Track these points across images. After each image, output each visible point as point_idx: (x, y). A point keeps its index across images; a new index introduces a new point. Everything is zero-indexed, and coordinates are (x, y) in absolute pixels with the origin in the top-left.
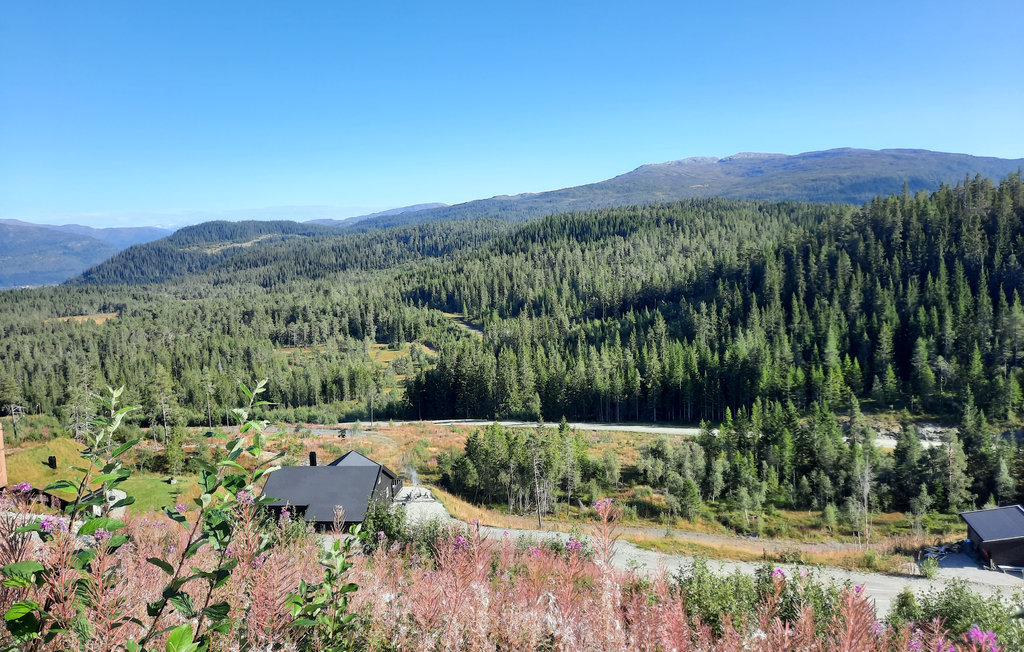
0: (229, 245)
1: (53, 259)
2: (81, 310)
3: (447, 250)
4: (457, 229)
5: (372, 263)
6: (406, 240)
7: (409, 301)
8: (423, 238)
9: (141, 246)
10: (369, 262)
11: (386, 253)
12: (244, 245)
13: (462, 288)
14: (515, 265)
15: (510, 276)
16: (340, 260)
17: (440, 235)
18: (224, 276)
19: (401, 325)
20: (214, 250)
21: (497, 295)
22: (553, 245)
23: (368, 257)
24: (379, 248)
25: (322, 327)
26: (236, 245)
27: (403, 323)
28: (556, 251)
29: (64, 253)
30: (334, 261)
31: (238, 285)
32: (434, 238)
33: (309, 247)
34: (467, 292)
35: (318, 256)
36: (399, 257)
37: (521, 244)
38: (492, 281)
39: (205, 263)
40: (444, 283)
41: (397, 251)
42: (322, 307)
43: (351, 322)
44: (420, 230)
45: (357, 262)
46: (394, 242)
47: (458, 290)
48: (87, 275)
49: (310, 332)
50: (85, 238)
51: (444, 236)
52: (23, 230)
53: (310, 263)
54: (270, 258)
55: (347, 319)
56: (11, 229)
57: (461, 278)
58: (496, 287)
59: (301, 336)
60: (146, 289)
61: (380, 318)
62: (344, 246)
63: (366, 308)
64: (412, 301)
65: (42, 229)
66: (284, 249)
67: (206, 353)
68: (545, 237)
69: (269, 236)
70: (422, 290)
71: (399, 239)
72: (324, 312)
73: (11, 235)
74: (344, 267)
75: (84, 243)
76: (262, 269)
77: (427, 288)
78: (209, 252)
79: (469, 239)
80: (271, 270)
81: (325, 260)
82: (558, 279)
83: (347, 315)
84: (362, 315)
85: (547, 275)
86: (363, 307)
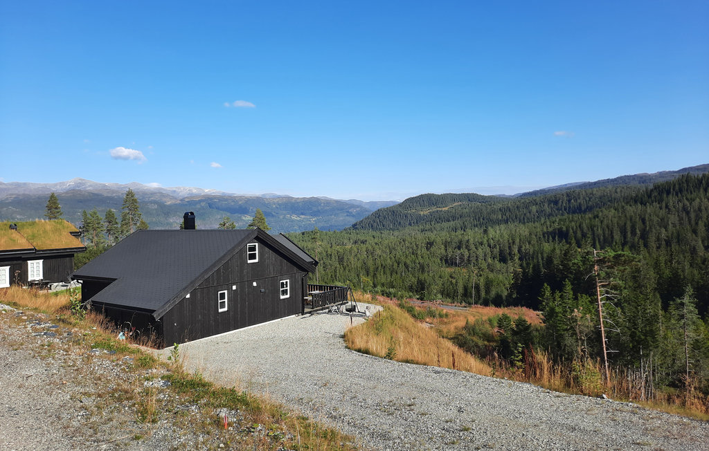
0: (434, 209)
1: (341, 218)
2: (343, 243)
3: (590, 209)
4: (599, 194)
5: (528, 219)
6: (556, 203)
7: (548, 238)
8: (569, 201)
9: (384, 209)
10: (526, 218)
11: (540, 212)
12: (443, 209)
13: (595, 229)
14: (649, 211)
15: (643, 221)
16: (504, 217)
17: (584, 198)
18: (428, 227)
19: (540, 255)
20: (425, 212)
21: (629, 235)
22: (689, 196)
23: (525, 215)
24: (534, 209)
25: (478, 253)
26: (438, 209)
27: (542, 254)
28: (692, 200)
29: (347, 215)
30: (500, 218)
31: (435, 232)
32: (579, 201)
33: (484, 208)
34: (600, 231)
35: (489, 214)
36: (549, 215)
37: (655, 197)
38: (625, 224)
39: (419, 220)
40: (580, 226)
41: (548, 210)
42: (480, 240)
43: (501, 252)
44: (568, 195)
45: (516, 218)
46: (546, 205)
47: (593, 230)
48: (354, 226)
49: (469, 257)
50: (358, 207)
51: (588, 199)
52: (328, 202)
53: (483, 219)
54: (458, 216)
55: (498, 249)
56: (322, 201)
57: (597, 222)
58: (629, 228)
59: (462, 258)
60: (382, 233)
61: (523, 249)
62: (508, 207)
63: (514, 243)
64: (551, 238)
65: (337, 202)
66: (467, 210)
67: (396, 264)
68: (681, 191)
69: (460, 203)
70: (560, 230)
71: (550, 202)
72: (481, 244)
73: (322, 205)
74: (506, 222)
75: (358, 209)
76: (452, 223)
77: (564, 229)
78: (422, 213)
79: (609, 201)
80: (458, 223)
81: (494, 217)
82: (693, 222)
83: (498, 247)
84: (510, 247)
85: (681, 219)
86: (511, 241)
